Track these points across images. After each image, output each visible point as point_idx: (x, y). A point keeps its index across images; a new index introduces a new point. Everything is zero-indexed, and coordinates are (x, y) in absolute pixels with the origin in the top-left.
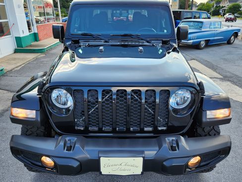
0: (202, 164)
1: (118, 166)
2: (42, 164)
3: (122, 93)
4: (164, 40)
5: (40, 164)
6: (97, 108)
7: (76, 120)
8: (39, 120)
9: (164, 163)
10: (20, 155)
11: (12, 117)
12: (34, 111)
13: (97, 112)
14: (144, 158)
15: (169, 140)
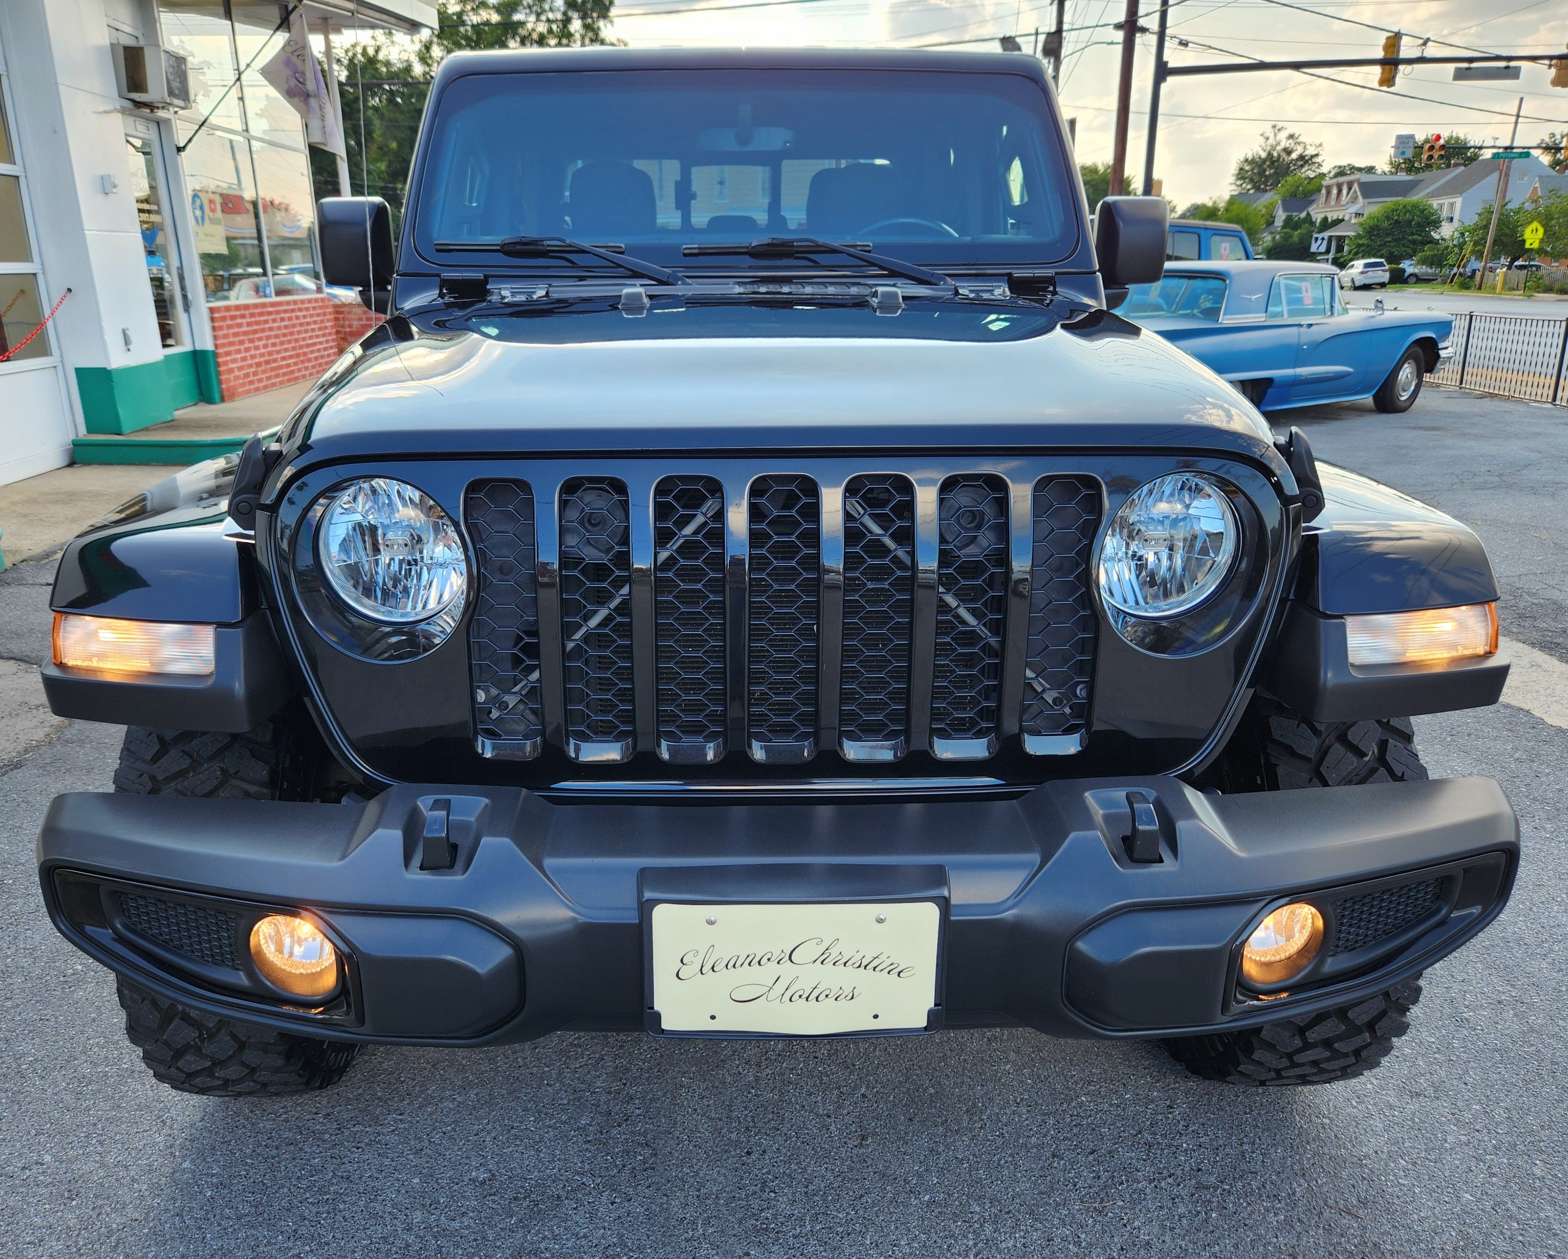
0: (1330, 966)
1: (770, 970)
2: (252, 975)
3: (790, 500)
4: (1018, 273)
5: (242, 979)
6: (624, 608)
7: (481, 696)
8: (239, 687)
9: (1081, 945)
10: (105, 923)
11: (54, 672)
12: (207, 634)
13: (626, 630)
14: (944, 905)
15: (1104, 804)
